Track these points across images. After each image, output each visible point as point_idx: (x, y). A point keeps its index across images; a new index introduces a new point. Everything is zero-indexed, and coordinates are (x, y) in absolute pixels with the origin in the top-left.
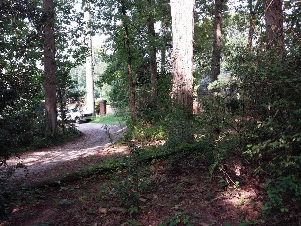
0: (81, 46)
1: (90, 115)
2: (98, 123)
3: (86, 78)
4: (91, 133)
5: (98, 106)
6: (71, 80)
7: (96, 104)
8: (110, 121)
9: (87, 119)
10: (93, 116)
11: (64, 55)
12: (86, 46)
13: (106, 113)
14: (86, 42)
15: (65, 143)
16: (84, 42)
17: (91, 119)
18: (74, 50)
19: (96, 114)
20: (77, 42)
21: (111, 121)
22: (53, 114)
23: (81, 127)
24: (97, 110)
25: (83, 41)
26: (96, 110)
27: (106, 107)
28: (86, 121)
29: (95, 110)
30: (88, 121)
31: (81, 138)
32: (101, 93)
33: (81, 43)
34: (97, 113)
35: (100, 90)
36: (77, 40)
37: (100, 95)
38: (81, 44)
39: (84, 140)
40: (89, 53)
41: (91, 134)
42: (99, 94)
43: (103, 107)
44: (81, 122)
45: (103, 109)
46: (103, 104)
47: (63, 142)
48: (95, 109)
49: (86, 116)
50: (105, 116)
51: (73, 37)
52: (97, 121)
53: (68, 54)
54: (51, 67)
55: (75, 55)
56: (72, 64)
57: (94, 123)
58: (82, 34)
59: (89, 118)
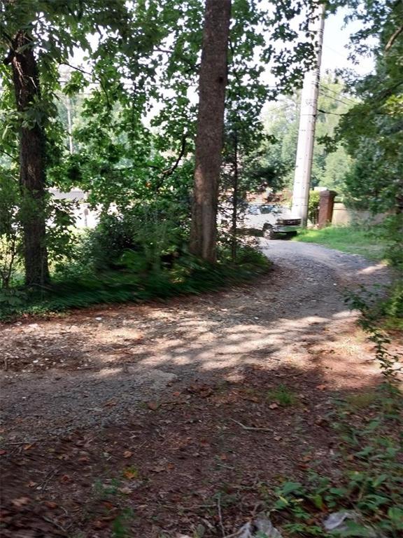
0: (297, 41)
1: (296, 222)
2: (312, 242)
3: (296, 148)
4: (293, 267)
5: (316, 205)
6: (263, 132)
7: (312, 200)
8: (339, 241)
9: (288, 231)
10: (301, 225)
11: (252, 67)
12: (309, 40)
13: (331, 221)
14: (312, 27)
15: (227, 289)
16: (306, 28)
17: (296, 232)
18: (278, 54)
19: (309, 221)
20: (288, 29)
21: (343, 241)
22: (208, 214)
23: (272, 248)
24: (313, 213)
25: (303, 26)
26: (310, 212)
27: (333, 206)
28: (285, 234)
29: (308, 211)
30: (290, 235)
31: (267, 279)
32: (322, 178)
33: (298, 32)
34: (311, 219)
35: (321, 172)
36: (288, 25)
37: (320, 183)
38: (296, 36)
39: (273, 284)
40: (314, 60)
41: (292, 271)
42: (318, 181)
43: (326, 206)
44: (275, 236)
45: (326, 211)
46: (327, 201)
47: (223, 285)
48: (309, 209)
49: (286, 223)
50: (328, 228)
51: (279, 18)
52: (310, 238)
53: (263, 64)
54: (215, 90)
55: (278, 68)
56: (268, 91)
57: (301, 240)
58: (304, 6)
59: (292, 230)
